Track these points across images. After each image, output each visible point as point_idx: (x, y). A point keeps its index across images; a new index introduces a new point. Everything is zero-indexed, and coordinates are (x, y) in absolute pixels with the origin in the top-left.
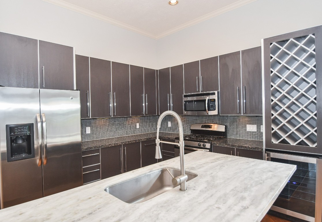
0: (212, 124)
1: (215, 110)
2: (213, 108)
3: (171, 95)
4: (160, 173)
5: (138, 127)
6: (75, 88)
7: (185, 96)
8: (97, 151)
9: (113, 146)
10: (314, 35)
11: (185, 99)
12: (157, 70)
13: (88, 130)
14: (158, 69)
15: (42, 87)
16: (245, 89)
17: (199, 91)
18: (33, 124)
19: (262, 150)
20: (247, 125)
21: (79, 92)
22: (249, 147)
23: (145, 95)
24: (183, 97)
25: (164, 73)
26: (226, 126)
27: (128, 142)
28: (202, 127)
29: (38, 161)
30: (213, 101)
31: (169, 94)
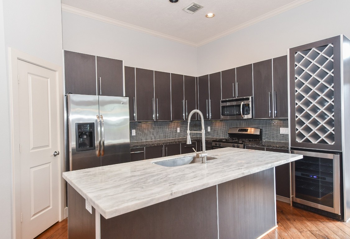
0: (247, 128)
1: (249, 114)
2: (247, 112)
3: (210, 100)
4: (192, 159)
5: (178, 131)
6: (124, 95)
7: (223, 102)
8: (143, 149)
9: (156, 146)
10: (332, 44)
11: (222, 105)
12: (197, 78)
13: (134, 133)
14: (198, 76)
15: (99, 94)
16: (276, 94)
17: (235, 97)
18: (94, 123)
19: (288, 148)
20: (281, 128)
21: (128, 98)
22: (277, 147)
23: (185, 101)
24: (221, 103)
25: (203, 80)
26: (261, 130)
27: (169, 143)
28: (239, 131)
29: (97, 152)
30: (247, 106)
31: (208, 100)
